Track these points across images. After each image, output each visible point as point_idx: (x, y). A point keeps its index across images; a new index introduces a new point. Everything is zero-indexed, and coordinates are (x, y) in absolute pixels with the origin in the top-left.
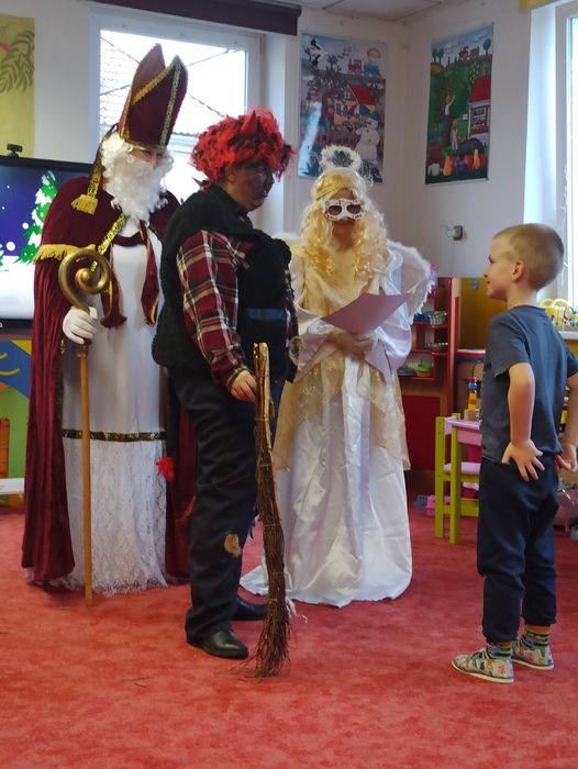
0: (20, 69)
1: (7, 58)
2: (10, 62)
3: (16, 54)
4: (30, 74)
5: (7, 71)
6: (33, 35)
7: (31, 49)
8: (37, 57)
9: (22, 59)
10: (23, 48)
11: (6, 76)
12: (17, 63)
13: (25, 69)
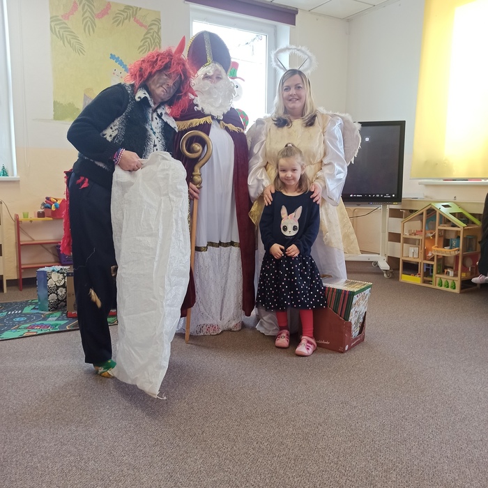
0: (154, 40)
1: (147, 33)
2: (149, 36)
3: (151, 31)
4: (159, 44)
5: (146, 41)
6: (160, 20)
7: (159, 29)
8: (162, 33)
9: (155, 34)
10: (155, 28)
11: (147, 44)
12: (152, 36)
13: (157, 40)
